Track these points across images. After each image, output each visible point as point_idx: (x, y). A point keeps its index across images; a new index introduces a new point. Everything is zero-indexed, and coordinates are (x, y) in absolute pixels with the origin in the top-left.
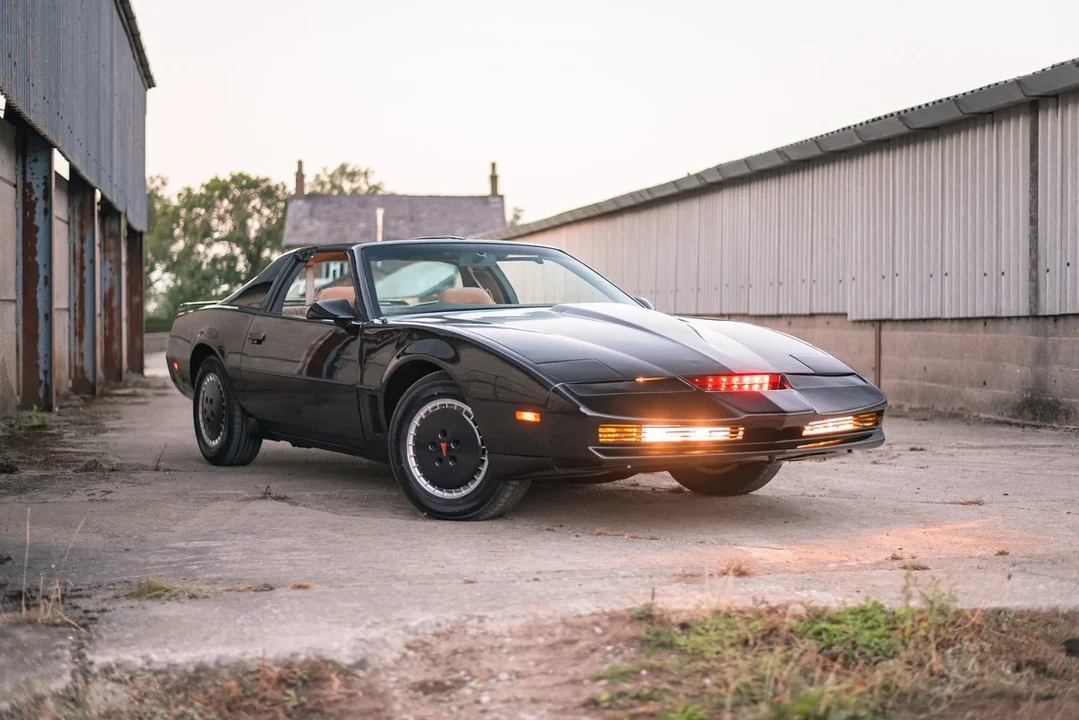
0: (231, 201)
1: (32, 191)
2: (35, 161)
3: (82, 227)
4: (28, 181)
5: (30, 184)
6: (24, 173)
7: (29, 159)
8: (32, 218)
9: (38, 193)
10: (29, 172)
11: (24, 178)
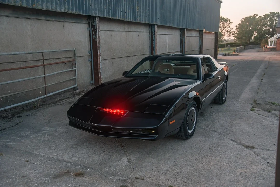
0: (270, 18)
1: (152, 33)
2: (153, 27)
3: (183, 36)
4: (152, 31)
5: (152, 32)
6: (151, 30)
7: (152, 27)
8: (153, 38)
9: (154, 34)
10: (152, 30)
11: (151, 31)
